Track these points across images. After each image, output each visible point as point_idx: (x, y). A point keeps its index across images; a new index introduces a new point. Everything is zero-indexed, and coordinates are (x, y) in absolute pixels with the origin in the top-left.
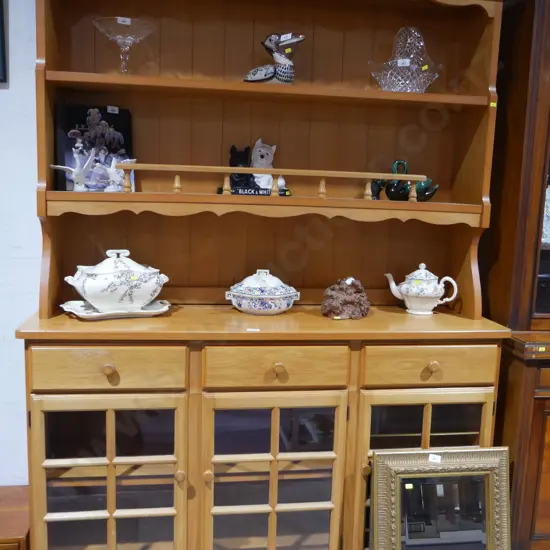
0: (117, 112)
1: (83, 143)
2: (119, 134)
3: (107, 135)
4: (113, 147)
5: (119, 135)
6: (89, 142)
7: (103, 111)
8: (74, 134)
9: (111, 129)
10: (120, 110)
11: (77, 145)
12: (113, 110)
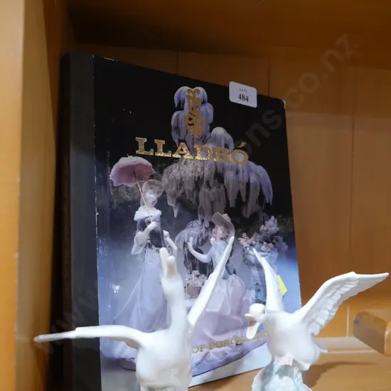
0: (253, 103)
1: (161, 204)
2: (260, 170)
3: (229, 176)
4: (247, 213)
5: (259, 174)
6: (181, 201)
7: (218, 95)
8: (132, 172)
9: (241, 157)
10: (259, 97)
11: (140, 214)
12: (243, 94)
